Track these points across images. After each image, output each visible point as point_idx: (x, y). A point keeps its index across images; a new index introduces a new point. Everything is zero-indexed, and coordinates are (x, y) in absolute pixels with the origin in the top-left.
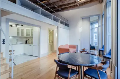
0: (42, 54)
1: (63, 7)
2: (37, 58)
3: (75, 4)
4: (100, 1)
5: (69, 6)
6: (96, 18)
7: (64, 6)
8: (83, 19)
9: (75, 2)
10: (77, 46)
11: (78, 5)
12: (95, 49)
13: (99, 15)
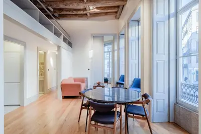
0: (27, 98)
1: (63, 13)
2: (18, 107)
3: (85, 12)
4: (116, 16)
5: (75, 13)
6: (111, 38)
7: (66, 11)
8: (94, 37)
9: (85, 9)
10: (86, 79)
11: (88, 15)
12: (109, 82)
13: (114, 35)
